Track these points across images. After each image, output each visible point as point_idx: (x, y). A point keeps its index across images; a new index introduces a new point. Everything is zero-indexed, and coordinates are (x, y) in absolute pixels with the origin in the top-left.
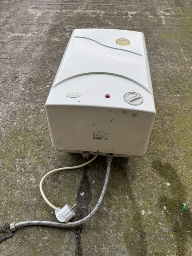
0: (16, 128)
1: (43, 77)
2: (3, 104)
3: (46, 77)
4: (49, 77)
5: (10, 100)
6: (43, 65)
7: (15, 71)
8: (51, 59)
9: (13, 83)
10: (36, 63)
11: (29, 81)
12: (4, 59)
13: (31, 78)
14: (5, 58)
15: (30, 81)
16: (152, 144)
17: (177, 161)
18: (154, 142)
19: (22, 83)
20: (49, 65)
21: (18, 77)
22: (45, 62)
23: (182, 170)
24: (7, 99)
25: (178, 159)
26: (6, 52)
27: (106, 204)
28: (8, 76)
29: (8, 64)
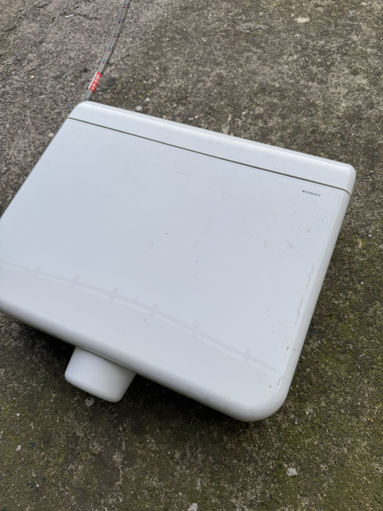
1: (140, 81)
2: (33, 133)
3: (145, 82)
4: (153, 84)
5: (51, 127)
6: (154, 49)
7: (89, 52)
8: (179, 34)
9: (73, 84)
10: (141, 39)
11: (107, 87)
12: (82, 18)
13: (114, 80)
14: (85, 16)
15: (109, 86)
16: (311, 346)
17: (349, 421)
18: (319, 342)
20: (168, 49)
21: (90, 71)
22: (161, 40)
23: (351, 449)
24: (46, 122)
25: (357, 417)
27: (124, 448)
28: (70, 63)
29: (83, 33)
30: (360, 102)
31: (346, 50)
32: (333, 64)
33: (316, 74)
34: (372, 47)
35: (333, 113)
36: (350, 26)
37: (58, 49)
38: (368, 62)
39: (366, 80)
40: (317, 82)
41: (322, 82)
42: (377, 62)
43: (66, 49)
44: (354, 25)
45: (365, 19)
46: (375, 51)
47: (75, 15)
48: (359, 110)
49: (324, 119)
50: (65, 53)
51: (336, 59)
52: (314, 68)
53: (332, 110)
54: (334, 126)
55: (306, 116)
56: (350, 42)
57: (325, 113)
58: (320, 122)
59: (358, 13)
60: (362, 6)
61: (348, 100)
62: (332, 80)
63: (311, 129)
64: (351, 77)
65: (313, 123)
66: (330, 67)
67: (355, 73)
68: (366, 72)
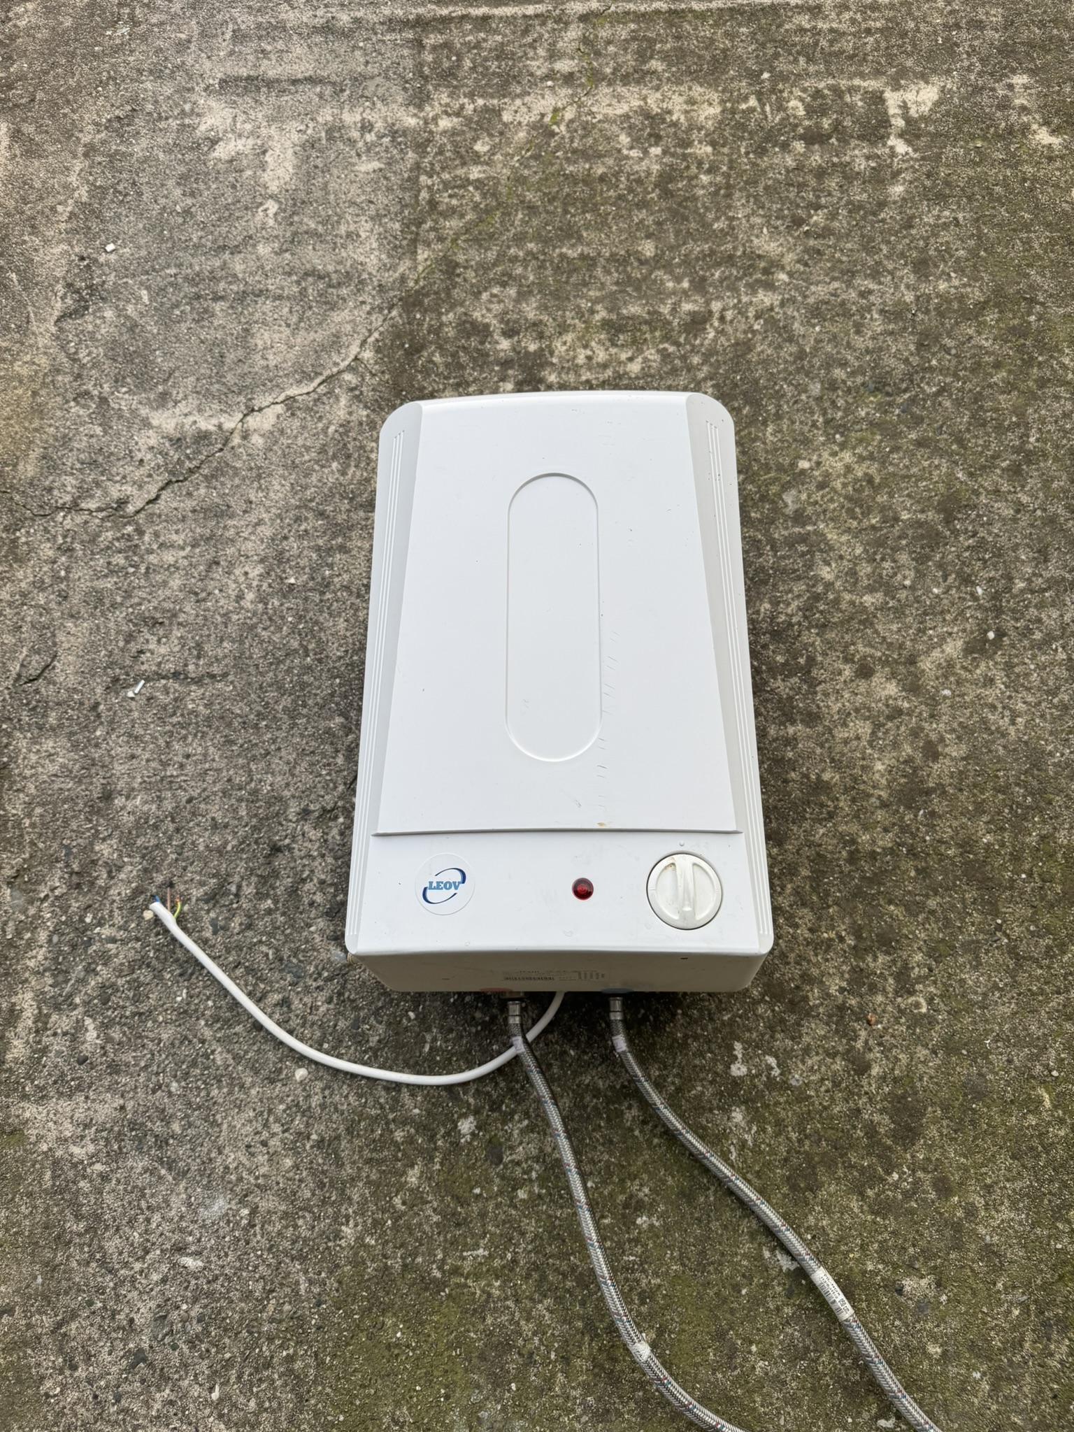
0: (364, 1262)
2: (253, 1084)
7: (255, 792)
9: (270, 903)
12: (172, 684)
14: (176, 675)
19: (318, 898)
21: (289, 848)
26: (164, 611)
28: (226, 843)
29: (204, 735)
30: (908, 750)
31: (821, 612)
32: (811, 661)
33: (790, 698)
34: (871, 590)
35: (870, 796)
36: (803, 539)
37: (168, 805)
38: (876, 632)
39: (894, 682)
40: (802, 721)
41: (812, 718)
42: (895, 627)
43: (189, 801)
44: (809, 533)
45: (825, 511)
46: (880, 596)
47: (147, 680)
48: (915, 769)
49: (857, 816)
50: (194, 814)
51: (813, 644)
52: (779, 683)
53: (862, 787)
54: (886, 830)
55: (820, 821)
56: (820, 589)
57: (854, 800)
58: (854, 828)
59: (804, 497)
60: (803, 472)
61: (881, 750)
62: (828, 707)
63: (844, 853)
64: (863, 685)
65: (842, 836)
66: (809, 672)
67: (865, 672)
68: (885, 662)
